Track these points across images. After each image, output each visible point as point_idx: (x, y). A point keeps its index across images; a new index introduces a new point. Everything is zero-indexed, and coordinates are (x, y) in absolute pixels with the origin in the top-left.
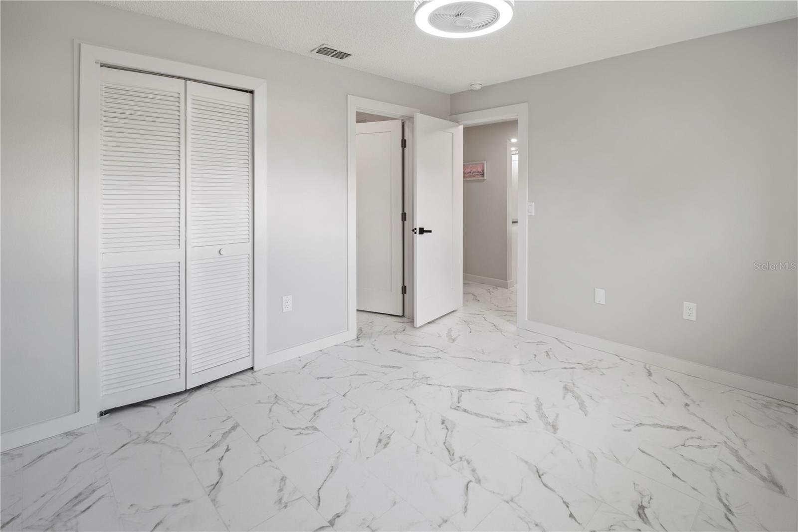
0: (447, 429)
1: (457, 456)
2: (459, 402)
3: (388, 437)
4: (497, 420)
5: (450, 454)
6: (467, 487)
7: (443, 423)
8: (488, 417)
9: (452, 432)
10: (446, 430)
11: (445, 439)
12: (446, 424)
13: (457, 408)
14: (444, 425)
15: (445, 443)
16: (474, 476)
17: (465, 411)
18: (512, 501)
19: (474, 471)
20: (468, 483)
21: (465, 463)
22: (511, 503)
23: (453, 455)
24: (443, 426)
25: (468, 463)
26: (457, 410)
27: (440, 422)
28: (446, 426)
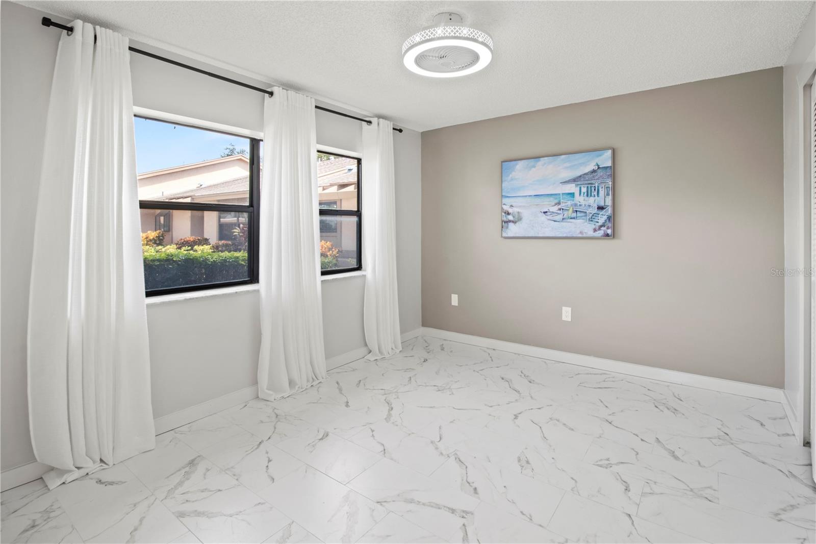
0: (468, 483)
1: (453, 458)
2: (464, 525)
3: (523, 467)
4: (411, 501)
5: (459, 459)
6: (441, 438)
7: (475, 489)
8: (424, 504)
9: (462, 480)
10: (468, 481)
11: (466, 471)
12: (472, 489)
13: (464, 515)
14: (474, 487)
15: (466, 468)
16: (436, 445)
17: (453, 511)
18: (410, 434)
19: (437, 448)
20: (440, 441)
21: (444, 453)
22: (410, 433)
23: (456, 459)
24: (474, 485)
25: (442, 454)
26: (464, 511)
27: (479, 490)
28: (471, 486)
